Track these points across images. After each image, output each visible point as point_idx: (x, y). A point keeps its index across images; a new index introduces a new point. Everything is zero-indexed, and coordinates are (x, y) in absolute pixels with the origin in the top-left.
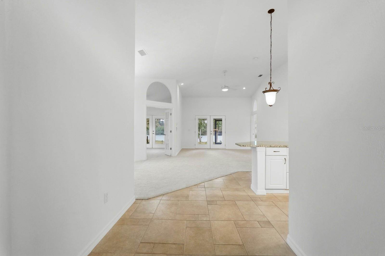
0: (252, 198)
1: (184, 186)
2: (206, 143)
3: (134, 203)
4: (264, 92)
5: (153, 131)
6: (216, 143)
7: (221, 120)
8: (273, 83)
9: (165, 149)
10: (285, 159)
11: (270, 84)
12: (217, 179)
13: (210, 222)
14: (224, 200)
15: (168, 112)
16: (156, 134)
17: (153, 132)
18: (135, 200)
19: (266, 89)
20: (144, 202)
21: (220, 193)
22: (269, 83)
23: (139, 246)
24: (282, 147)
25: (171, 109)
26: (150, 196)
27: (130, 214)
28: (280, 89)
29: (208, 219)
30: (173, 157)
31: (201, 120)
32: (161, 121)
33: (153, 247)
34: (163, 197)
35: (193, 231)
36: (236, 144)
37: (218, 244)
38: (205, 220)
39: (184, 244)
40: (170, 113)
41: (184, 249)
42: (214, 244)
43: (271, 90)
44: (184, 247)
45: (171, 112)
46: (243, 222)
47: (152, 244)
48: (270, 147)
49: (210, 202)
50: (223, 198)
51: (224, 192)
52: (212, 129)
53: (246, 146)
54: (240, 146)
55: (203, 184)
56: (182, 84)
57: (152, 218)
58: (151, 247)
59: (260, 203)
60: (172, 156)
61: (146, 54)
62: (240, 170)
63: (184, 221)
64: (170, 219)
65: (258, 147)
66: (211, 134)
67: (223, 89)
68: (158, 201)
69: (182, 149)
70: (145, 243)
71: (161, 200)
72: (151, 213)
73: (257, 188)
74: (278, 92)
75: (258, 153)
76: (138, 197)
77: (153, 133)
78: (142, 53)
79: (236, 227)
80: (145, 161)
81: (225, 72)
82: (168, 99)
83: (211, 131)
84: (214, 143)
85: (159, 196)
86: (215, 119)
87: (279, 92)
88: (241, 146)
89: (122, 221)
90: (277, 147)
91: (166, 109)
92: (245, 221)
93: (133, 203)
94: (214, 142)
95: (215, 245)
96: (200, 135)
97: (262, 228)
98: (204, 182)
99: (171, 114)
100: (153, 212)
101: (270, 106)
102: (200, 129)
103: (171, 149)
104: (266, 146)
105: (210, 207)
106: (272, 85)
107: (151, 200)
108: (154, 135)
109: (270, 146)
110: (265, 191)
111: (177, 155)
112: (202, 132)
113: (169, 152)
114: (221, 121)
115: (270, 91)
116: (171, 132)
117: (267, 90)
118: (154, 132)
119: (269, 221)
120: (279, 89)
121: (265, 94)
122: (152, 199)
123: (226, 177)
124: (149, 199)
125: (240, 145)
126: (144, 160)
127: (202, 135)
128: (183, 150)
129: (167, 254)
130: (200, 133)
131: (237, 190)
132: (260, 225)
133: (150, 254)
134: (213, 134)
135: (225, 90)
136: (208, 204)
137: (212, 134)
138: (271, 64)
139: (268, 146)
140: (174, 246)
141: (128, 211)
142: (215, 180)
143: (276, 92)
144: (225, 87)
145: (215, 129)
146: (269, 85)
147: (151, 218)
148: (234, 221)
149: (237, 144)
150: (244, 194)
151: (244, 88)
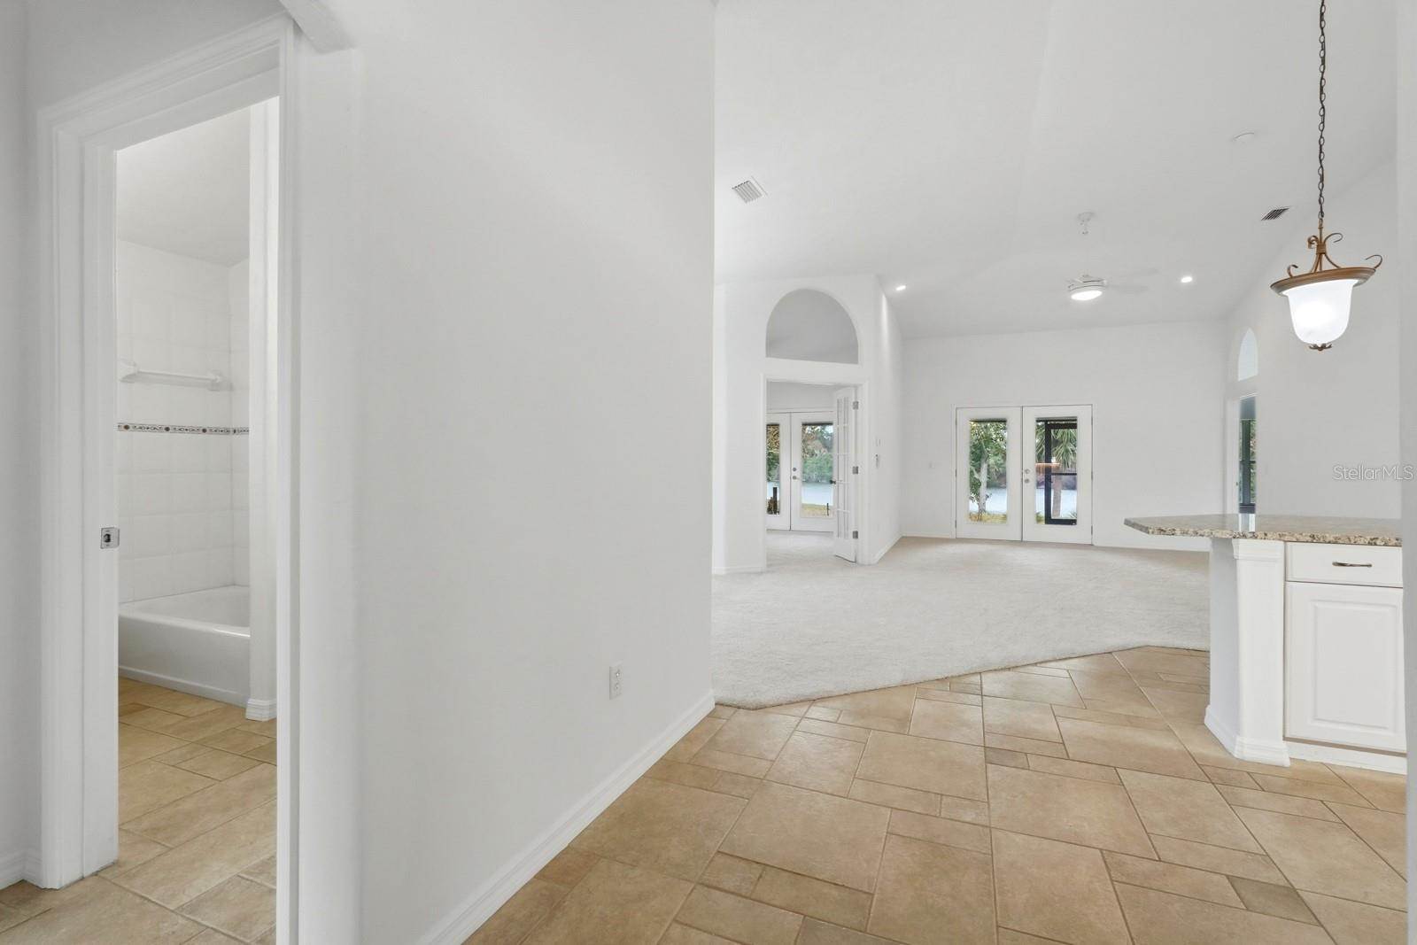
0: (1207, 769)
1: (896, 678)
2: (1005, 517)
3: (711, 715)
4: (1280, 286)
5: (795, 470)
6: (1049, 520)
7: (1071, 424)
8: (1338, 237)
9: (835, 535)
11: (1320, 246)
12: (1043, 665)
13: (991, 831)
14: (1066, 757)
15: (846, 400)
16: (807, 481)
17: (794, 474)
18: (712, 706)
19: (1289, 269)
20: (742, 717)
21: (1049, 727)
22: (1310, 242)
23: (710, 862)
24: (1386, 545)
25: (856, 387)
26: (765, 698)
27: (695, 750)
28: (1376, 261)
29: (983, 820)
30: (862, 565)
31: (986, 427)
32: (828, 435)
33: (758, 876)
34: (812, 707)
35: (914, 854)
36: (1127, 523)
37: (1017, 928)
38: (968, 820)
39: (873, 895)
40: (854, 400)
41: (869, 914)
42: (998, 927)
43: (1321, 272)
44: (871, 906)
45: (856, 398)
46: (1147, 865)
47: (755, 865)
48: (1310, 539)
49: (993, 755)
50: (1060, 750)
51: (1066, 725)
52: (1031, 462)
53: (1178, 532)
54: (1146, 530)
55: (976, 679)
56: (901, 288)
57: (765, 776)
58: (752, 876)
59: (1250, 795)
60: (860, 561)
61: (761, 195)
62: (1157, 639)
63: (883, 810)
64: (829, 791)
65: (1242, 541)
66: (1027, 481)
67: (1076, 293)
68: (793, 719)
69: (903, 537)
70: (732, 856)
71: (803, 717)
72: (761, 758)
73: (1237, 728)
74: (1366, 279)
75: (1244, 568)
76: (725, 695)
77: (795, 478)
78: (746, 191)
79: (1112, 881)
80: (762, 573)
81: (1086, 218)
82: (847, 350)
83: (1027, 471)
84: (1039, 520)
85: (797, 702)
86: (1046, 421)
87: (1373, 278)
88: (1150, 531)
89: (666, 769)
90: (1355, 543)
91: (838, 387)
92: (1160, 860)
93: (708, 716)
94: (1043, 514)
95: (1001, 930)
96: (984, 485)
97: (1247, 910)
98: (980, 673)
99: (856, 405)
100: (772, 756)
101: (1315, 347)
102: (983, 460)
103: (856, 535)
104: (1286, 538)
105: (994, 773)
106: (1330, 247)
107: (771, 713)
108: (797, 483)
109: (1313, 537)
110: (1284, 745)
111: (882, 559)
112: (989, 472)
113: (847, 547)
114: (1074, 426)
115: (1317, 275)
116: (856, 470)
117: (1295, 273)
118: (798, 474)
119: (1295, 890)
120: (1371, 264)
121: (1284, 293)
122: (771, 709)
123: (1082, 659)
124: (760, 708)
125: (1147, 528)
126: (759, 570)
127: (989, 486)
128: (906, 542)
129: (805, 916)
130: (983, 477)
131: (1132, 722)
132: (1238, 895)
133: (746, 897)
134: (1033, 483)
135: (1088, 296)
136: (988, 761)
137: (1030, 480)
138: (1321, 152)
139: (1301, 539)
140: (834, 892)
141: (688, 738)
142: (1030, 667)
143: (1356, 281)
144: (1089, 282)
145: (1048, 460)
146: (1314, 251)
147: (762, 777)
148: (1101, 850)
149: (1133, 521)
150: (1167, 743)
151: (1187, 279)
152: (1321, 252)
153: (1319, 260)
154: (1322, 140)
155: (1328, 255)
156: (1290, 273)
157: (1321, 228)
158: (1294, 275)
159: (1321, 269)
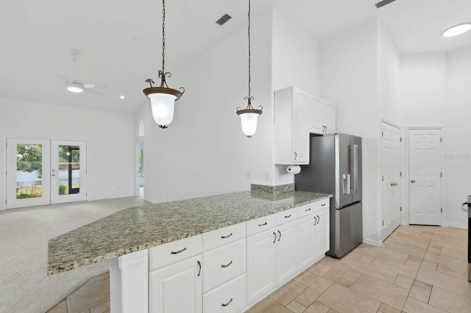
4: (147, 91)
8: (170, 75)
10: (199, 262)
19: (151, 84)
66: (53, 175)
67: (69, 87)
74: (179, 96)
87: (182, 97)
101: (161, 127)
106: (167, 79)
114: (78, 150)
115: (162, 90)
121: (149, 95)
135: (75, 90)
138: (163, 31)
143: (176, 97)
144: (76, 83)
151: (122, 97)
152: (163, 80)
153: (162, 84)
154: (164, 25)
155: (166, 81)
156: (151, 86)
157: (163, 68)
158: (153, 87)
159: (163, 86)
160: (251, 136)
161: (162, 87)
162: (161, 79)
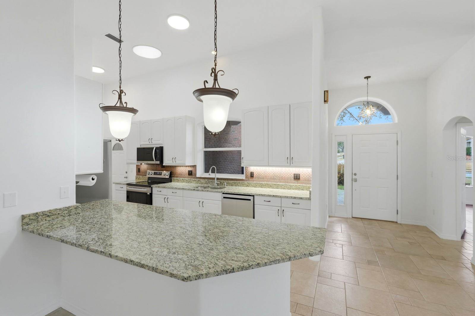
152: (216, 79)
153: (215, 83)
155: (218, 81)
157: (216, 65)
160: (122, 140)
161: (214, 87)
162: (213, 78)
